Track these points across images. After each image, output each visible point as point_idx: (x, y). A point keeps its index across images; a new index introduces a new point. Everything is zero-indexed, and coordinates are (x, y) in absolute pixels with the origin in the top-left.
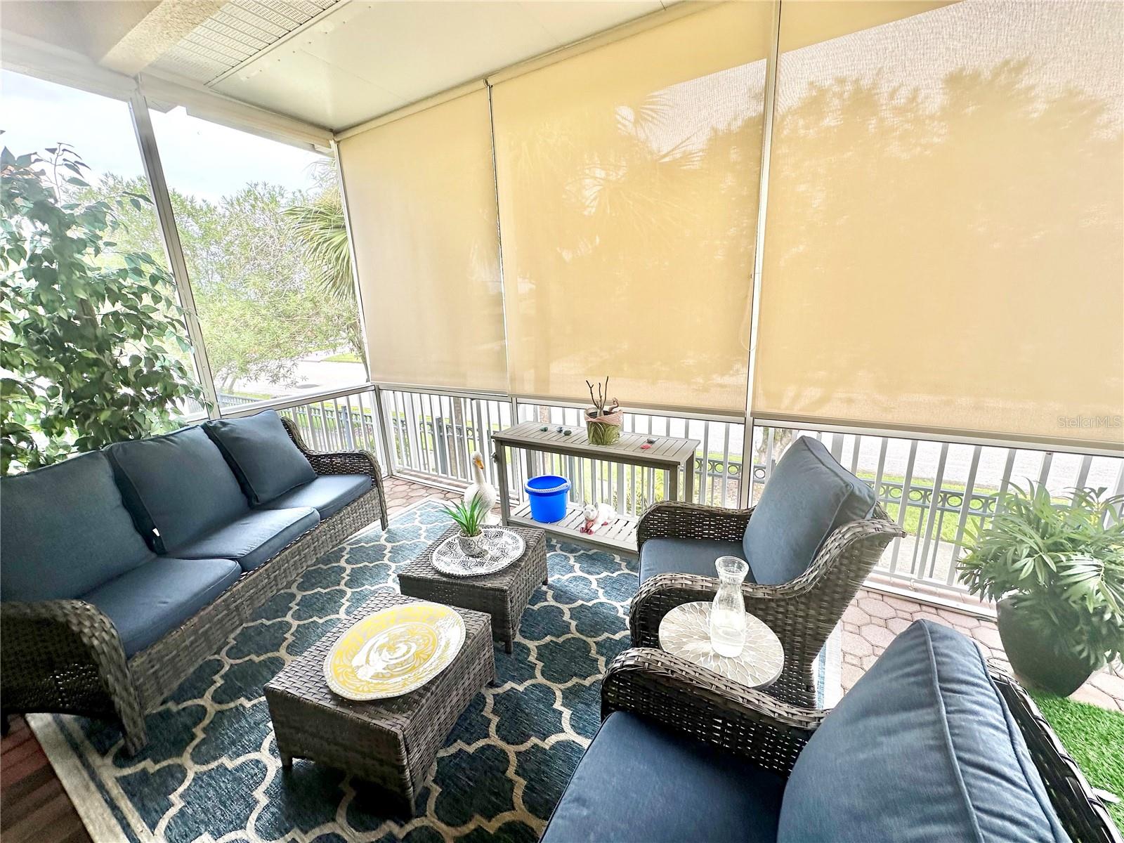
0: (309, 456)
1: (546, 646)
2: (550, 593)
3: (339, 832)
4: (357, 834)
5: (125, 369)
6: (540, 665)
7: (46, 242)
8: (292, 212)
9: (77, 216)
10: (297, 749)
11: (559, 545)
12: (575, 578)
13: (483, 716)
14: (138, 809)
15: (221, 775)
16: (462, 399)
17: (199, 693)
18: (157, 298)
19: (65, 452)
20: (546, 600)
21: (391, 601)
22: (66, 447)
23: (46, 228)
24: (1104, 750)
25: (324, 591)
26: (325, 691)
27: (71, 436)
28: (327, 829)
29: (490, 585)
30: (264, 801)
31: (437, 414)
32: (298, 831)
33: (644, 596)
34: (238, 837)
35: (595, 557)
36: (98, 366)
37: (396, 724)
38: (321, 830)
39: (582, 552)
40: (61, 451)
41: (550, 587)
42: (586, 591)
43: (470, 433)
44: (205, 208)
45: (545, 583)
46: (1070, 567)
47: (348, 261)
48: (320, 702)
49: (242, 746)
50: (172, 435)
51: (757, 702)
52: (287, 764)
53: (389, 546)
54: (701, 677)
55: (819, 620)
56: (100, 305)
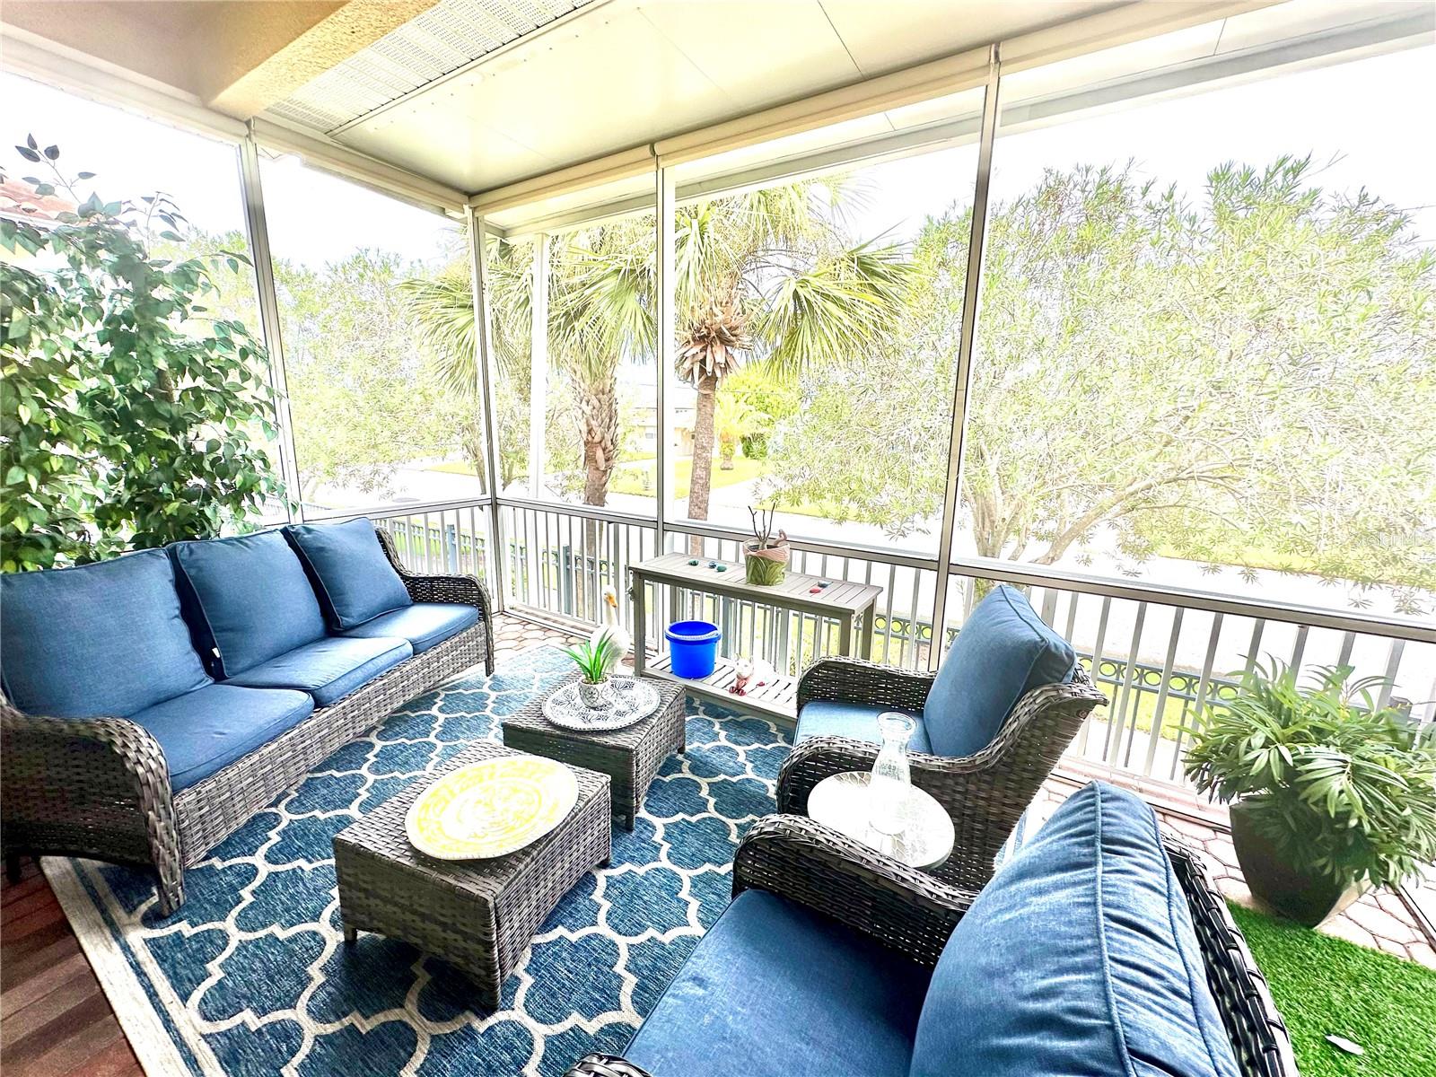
0: (405, 578)
1: (676, 825)
2: (687, 763)
3: (407, 1019)
4: (428, 1023)
5: (200, 456)
6: (666, 847)
7: (128, 303)
8: (411, 285)
9: (167, 275)
10: (364, 918)
11: (702, 708)
12: (719, 749)
13: (591, 900)
14: (169, 977)
15: (270, 946)
16: (597, 522)
17: (250, 850)
18: (245, 376)
19: (118, 550)
20: (681, 771)
21: (493, 752)
22: (120, 544)
23: (129, 286)
24: (1352, 993)
25: (409, 742)
26: (405, 847)
27: (127, 531)
28: (393, 1015)
29: (613, 743)
30: (319, 978)
31: (565, 542)
32: (358, 1016)
33: (795, 760)
34: (285, 1017)
35: (747, 725)
36: (169, 450)
37: (487, 889)
38: (386, 1016)
39: (730, 717)
40: (114, 548)
41: (688, 756)
42: (731, 764)
43: (604, 567)
44: (303, 275)
45: (681, 750)
46: (1310, 761)
47: (472, 348)
48: (398, 859)
49: (298, 915)
50: (246, 538)
51: (913, 881)
52: (350, 937)
53: (493, 695)
54: (850, 849)
55: (1004, 804)
56: (179, 379)
